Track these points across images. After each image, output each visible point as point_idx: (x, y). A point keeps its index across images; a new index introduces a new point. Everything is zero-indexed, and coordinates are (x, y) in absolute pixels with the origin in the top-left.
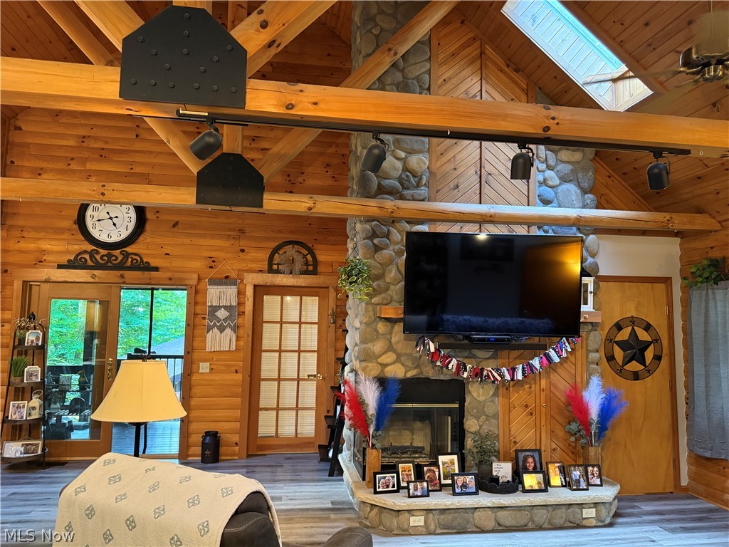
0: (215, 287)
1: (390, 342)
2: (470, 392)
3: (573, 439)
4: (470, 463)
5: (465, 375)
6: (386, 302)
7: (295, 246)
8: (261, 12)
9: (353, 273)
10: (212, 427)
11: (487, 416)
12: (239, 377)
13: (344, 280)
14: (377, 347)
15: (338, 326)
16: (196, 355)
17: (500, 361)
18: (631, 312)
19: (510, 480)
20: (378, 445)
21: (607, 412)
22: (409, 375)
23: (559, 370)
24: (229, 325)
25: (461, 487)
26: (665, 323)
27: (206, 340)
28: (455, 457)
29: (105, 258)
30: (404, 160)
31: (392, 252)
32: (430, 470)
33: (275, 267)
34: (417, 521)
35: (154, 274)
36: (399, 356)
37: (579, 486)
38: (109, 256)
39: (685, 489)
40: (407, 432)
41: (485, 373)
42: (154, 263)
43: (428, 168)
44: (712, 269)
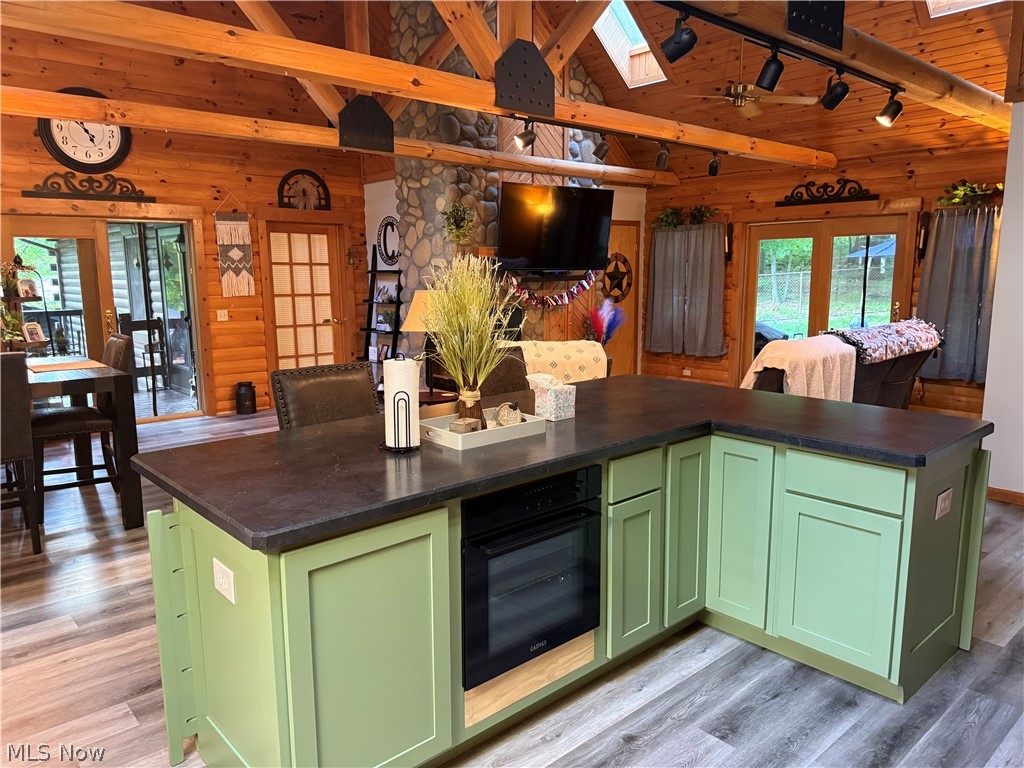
0: (225, 222)
7: (306, 176)
8: (559, 47)
12: (260, 324)
15: (355, 267)
16: (212, 301)
18: (616, 249)
24: (244, 267)
26: (634, 257)
27: (222, 284)
29: (85, 184)
31: (472, 197)
33: (286, 200)
38: (90, 181)
42: (148, 191)
44: (673, 216)
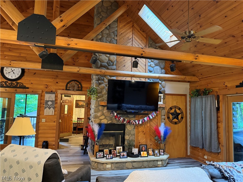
0: (47, 94)
1: (103, 113)
2: (127, 128)
3: (156, 141)
4: (126, 149)
5: (125, 122)
6: (102, 100)
7: (75, 82)
8: (61, 17)
9: (92, 91)
10: (46, 140)
11: (131, 135)
12: (55, 124)
13: (89, 93)
14: (99, 114)
15: (89, 107)
16: (41, 116)
17: (136, 118)
18: (175, 104)
19: (138, 154)
20: (98, 144)
21: (166, 133)
22: (109, 122)
23: (153, 121)
24: (52, 107)
25: (122, 156)
26: (184, 108)
27: (44, 112)
28: (121, 147)
29: (10, 84)
30: (109, 57)
31: (104, 85)
32: (113, 151)
33: (68, 88)
34: (109, 166)
35: (27, 90)
36: (106, 117)
37: (157, 155)
38: (12, 83)
39: (189, 156)
40: (108, 140)
41: (131, 122)
42: (27, 86)
43: (116, 60)
44: (197, 92)
